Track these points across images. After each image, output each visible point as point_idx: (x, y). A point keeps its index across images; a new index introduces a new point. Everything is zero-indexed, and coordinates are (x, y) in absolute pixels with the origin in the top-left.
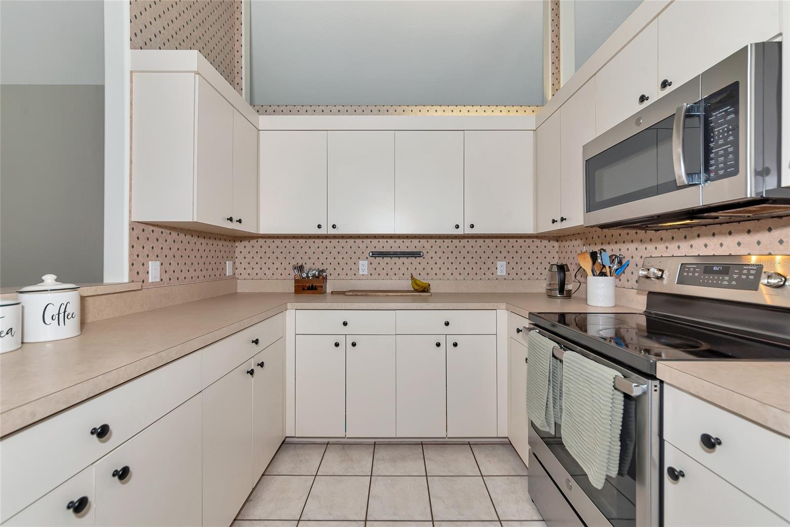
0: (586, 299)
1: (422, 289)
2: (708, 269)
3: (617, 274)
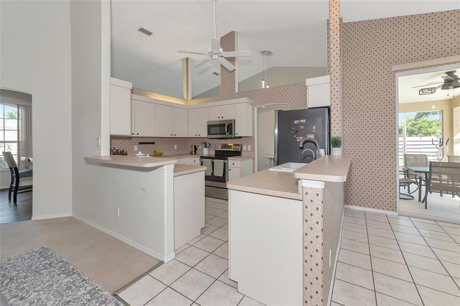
0: (203, 154)
1: (160, 154)
2: (225, 146)
3: (208, 147)
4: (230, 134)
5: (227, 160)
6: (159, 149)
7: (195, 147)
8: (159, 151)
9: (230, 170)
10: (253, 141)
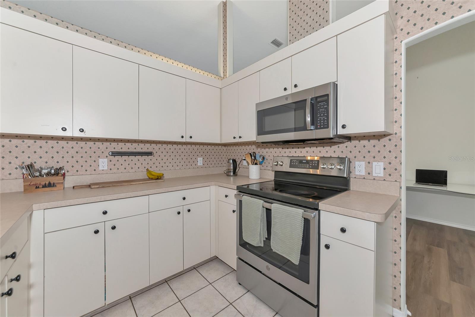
0: (249, 176)
1: (157, 178)
2: (301, 162)
3: (261, 163)
4: (320, 127)
5: (317, 209)
6: (164, 165)
7: (234, 161)
8: (156, 170)
9: (327, 247)
10: (392, 148)
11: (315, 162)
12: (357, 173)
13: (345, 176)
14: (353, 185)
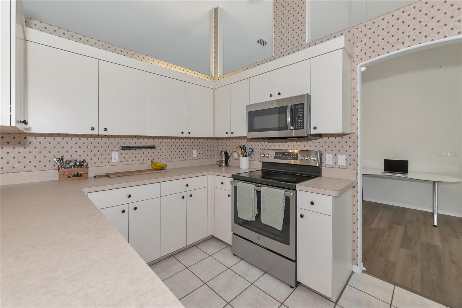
1: (160, 168)
2: (283, 154)
3: (250, 155)
4: (298, 128)
5: (294, 190)
6: (164, 157)
7: (226, 153)
8: (160, 162)
9: (302, 216)
10: (351, 144)
11: (295, 154)
12: (327, 163)
13: (318, 165)
14: (324, 172)
